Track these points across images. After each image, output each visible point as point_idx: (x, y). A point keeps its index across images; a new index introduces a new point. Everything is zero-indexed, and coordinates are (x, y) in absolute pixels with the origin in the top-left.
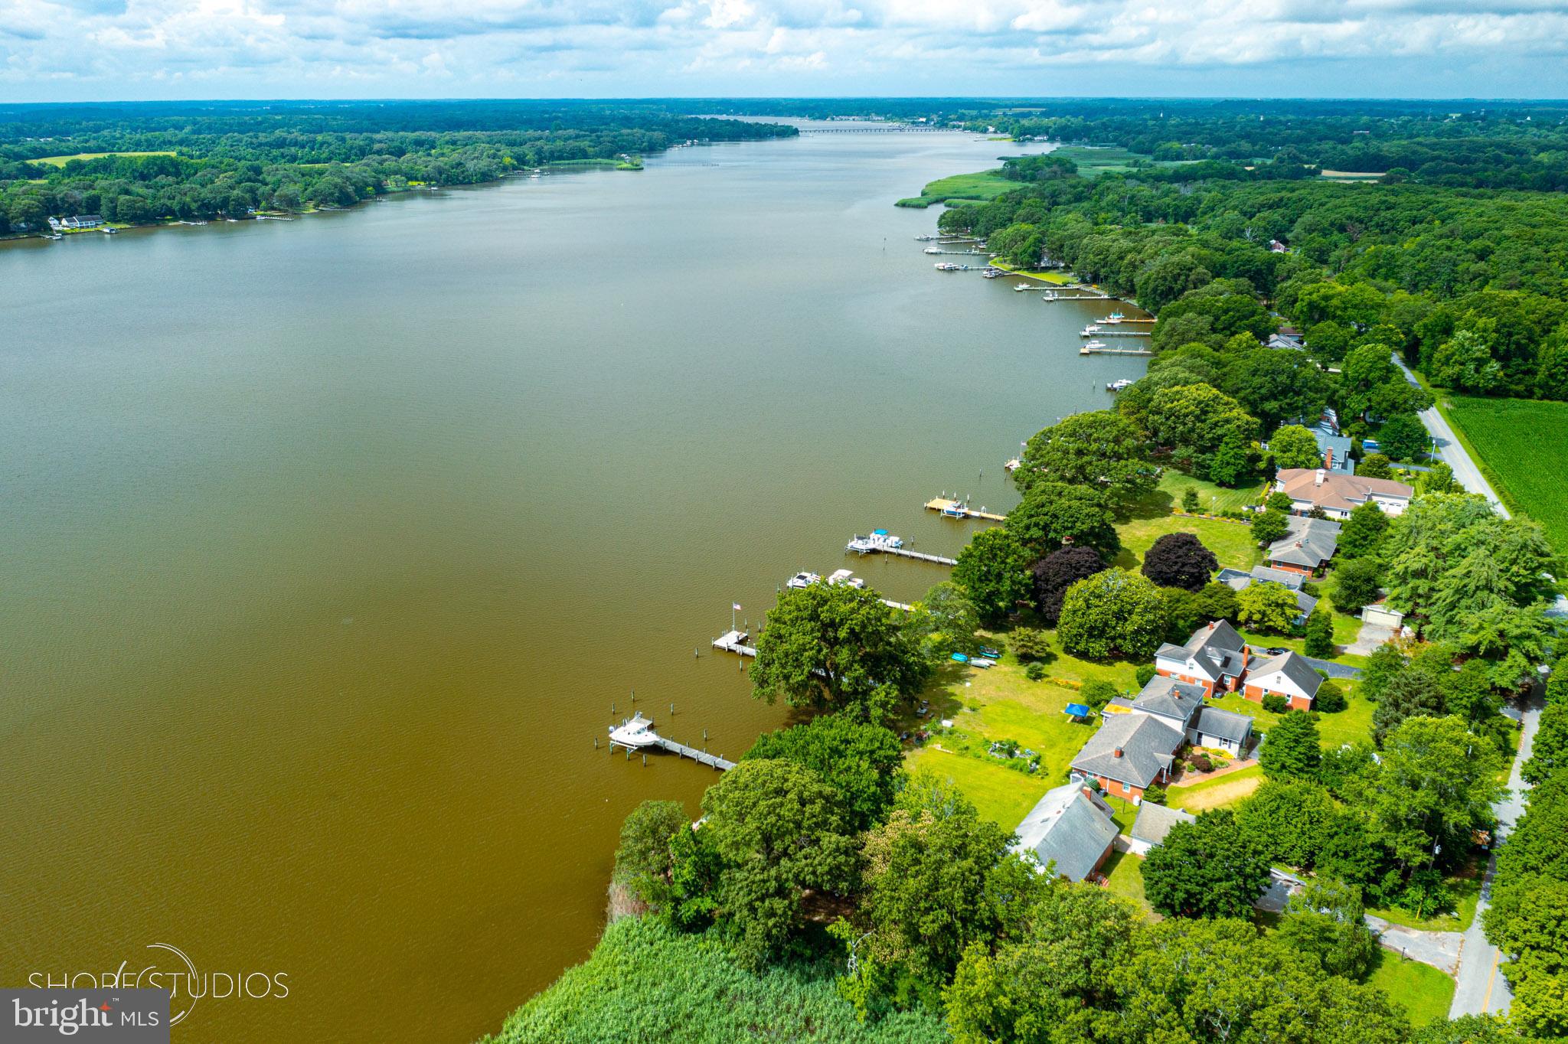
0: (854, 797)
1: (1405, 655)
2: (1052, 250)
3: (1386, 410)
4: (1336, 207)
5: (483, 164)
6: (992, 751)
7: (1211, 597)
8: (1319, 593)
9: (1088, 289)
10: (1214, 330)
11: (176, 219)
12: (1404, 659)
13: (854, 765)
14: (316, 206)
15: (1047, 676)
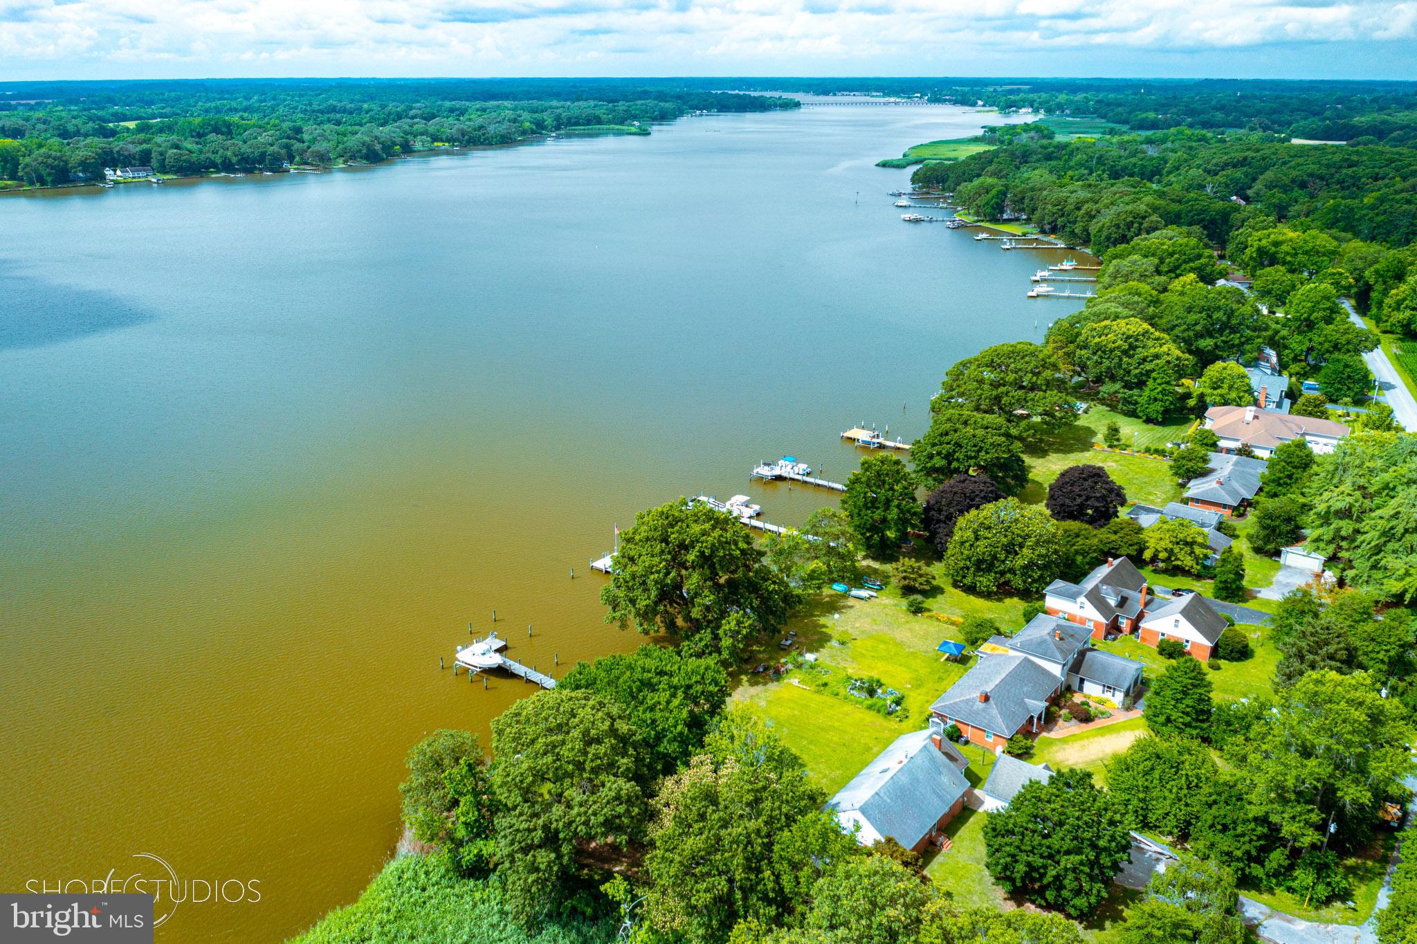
0: (659, 738)
1: (1323, 601)
2: (1014, 202)
3: (1328, 351)
4: (1298, 165)
5: (503, 128)
6: (851, 689)
7: (1115, 533)
8: (1237, 533)
9: (1046, 239)
10: (1158, 272)
11: (218, 171)
12: (1321, 605)
13: (663, 700)
14: (345, 162)
15: (929, 610)
